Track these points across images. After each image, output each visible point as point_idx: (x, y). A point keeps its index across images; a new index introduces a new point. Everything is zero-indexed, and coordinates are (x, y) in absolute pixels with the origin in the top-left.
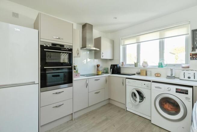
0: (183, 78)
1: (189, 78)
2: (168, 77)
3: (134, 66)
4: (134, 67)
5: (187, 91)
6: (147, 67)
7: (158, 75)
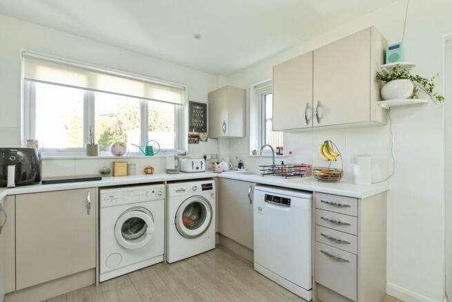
0: (191, 170)
1: (197, 168)
2: (169, 171)
3: (85, 153)
4: (85, 156)
5: (211, 185)
6: (125, 155)
7: (148, 171)
